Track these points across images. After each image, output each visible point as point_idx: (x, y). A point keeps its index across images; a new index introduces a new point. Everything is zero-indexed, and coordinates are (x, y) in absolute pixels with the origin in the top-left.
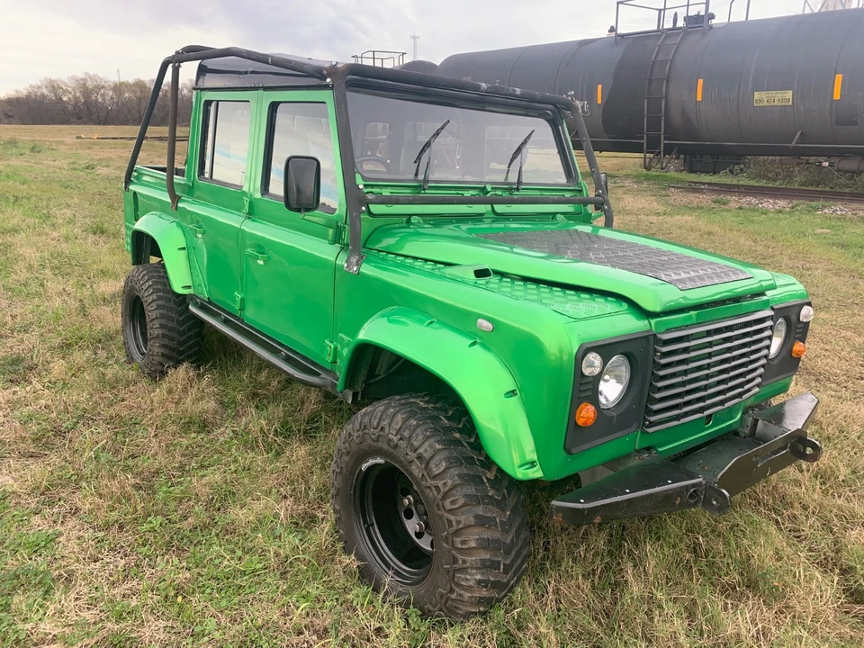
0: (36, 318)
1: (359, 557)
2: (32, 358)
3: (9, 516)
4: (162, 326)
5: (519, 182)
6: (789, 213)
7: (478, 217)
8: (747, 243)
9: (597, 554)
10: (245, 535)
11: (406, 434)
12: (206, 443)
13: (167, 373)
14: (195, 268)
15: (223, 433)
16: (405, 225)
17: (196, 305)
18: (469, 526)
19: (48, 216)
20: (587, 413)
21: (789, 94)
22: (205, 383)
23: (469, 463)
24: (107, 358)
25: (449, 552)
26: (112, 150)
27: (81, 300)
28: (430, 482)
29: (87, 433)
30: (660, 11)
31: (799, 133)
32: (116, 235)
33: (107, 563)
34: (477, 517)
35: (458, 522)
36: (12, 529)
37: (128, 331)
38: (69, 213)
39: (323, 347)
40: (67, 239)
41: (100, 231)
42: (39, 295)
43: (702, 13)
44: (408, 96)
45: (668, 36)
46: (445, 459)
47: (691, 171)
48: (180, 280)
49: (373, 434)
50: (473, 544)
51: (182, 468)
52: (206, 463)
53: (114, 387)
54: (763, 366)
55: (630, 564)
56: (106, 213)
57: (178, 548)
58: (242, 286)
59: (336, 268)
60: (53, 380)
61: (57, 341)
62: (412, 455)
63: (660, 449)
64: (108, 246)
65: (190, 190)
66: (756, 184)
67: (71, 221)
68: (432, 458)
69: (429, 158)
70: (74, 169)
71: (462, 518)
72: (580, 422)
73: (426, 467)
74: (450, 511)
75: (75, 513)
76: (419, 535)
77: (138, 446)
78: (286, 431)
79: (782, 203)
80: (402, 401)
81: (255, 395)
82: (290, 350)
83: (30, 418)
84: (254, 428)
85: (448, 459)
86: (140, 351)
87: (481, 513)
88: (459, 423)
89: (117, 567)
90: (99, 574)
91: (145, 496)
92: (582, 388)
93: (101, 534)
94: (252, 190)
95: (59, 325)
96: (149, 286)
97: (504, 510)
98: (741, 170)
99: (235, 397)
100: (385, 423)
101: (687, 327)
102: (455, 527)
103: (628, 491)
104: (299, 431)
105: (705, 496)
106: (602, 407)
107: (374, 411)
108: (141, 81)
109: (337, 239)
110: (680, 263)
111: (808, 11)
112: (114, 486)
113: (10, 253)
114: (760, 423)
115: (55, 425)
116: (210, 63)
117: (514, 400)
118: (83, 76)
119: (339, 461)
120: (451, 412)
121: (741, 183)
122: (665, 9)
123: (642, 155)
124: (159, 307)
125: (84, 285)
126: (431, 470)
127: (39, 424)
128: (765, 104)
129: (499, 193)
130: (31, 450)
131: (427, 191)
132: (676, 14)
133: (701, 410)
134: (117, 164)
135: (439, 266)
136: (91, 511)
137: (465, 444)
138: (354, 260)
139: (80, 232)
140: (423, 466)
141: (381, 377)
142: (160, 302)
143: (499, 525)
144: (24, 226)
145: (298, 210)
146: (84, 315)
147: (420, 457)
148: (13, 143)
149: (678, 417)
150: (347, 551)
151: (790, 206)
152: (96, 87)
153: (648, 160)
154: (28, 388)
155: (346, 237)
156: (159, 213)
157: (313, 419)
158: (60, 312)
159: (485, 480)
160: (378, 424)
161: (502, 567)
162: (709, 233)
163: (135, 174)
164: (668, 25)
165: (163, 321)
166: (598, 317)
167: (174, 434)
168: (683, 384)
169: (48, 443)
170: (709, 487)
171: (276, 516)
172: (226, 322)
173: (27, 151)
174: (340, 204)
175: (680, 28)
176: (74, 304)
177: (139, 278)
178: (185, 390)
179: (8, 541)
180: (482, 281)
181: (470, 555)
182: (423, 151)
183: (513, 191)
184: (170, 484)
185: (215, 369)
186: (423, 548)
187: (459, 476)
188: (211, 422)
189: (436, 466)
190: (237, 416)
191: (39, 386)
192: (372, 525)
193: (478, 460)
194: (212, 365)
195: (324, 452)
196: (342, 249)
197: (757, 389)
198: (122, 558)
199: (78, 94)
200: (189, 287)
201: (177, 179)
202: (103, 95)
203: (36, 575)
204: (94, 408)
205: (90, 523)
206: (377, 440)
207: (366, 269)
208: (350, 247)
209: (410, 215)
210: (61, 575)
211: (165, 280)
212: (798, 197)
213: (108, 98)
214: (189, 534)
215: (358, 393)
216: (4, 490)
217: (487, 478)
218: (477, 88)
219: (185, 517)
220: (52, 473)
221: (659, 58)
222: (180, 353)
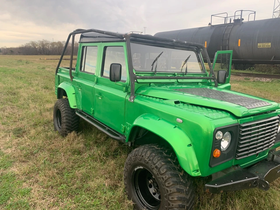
0: (26, 116)
1: (134, 201)
2: (24, 129)
3: (15, 183)
4: (66, 119)
5: (186, 72)
6: (271, 83)
7: (173, 84)
8: (258, 93)
9: (217, 203)
10: (94, 191)
11: (151, 158)
12: (80, 158)
13: (68, 134)
14: (78, 100)
15: (86, 155)
16: (148, 86)
17: (78, 112)
18: (175, 192)
19: (31, 83)
20: (217, 153)
21: (270, 44)
22: (80, 138)
23: (174, 170)
24: (48, 129)
25: (167, 201)
26: (50, 63)
27: (40, 110)
28: (160, 176)
29: (42, 154)
30: (225, 18)
31: (274, 56)
32: (51, 89)
33: (47, 200)
34: (177, 189)
35: (170, 191)
36: (16, 187)
37: (55, 120)
38: (37, 82)
39: (121, 127)
40: (36, 90)
41: (46, 88)
42: (27, 108)
43: (240, 18)
44: (150, 44)
45: (228, 26)
46: (165, 168)
47: (236, 69)
48: (73, 104)
49: (139, 158)
50: (176, 199)
51: (72, 167)
52: (80, 166)
53: (50, 139)
54: (275, 136)
55: (230, 207)
56: (48, 82)
57: (71, 196)
58: (93, 106)
59: (126, 101)
60: (31, 136)
61: (33, 123)
62: (153, 166)
63: (241, 165)
64: (49, 93)
65: (77, 75)
66: (258, 73)
67: (38, 85)
68: (161, 167)
69: (157, 64)
70: (39, 69)
71: (172, 189)
72: (215, 156)
73: (159, 171)
74: (167, 187)
75: (37, 182)
76: (154, 194)
77: (58, 159)
78: (107, 155)
79: (268, 80)
80: (149, 147)
81: (96, 142)
82: (109, 127)
83: (23, 149)
84: (96, 154)
85: (167, 168)
86: (59, 127)
87: (178, 188)
88: (170, 155)
89: (51, 201)
90: (45, 204)
91: (60, 176)
92: (216, 144)
93: (45, 190)
94: (97, 75)
95: (33, 118)
96: (63, 106)
97: (186, 187)
98: (253, 69)
99: (90, 143)
100: (144, 154)
101: (250, 122)
102: (169, 193)
103: (232, 181)
104: (111, 155)
105: (260, 183)
106: (222, 150)
107: (139, 150)
108: (60, 42)
109: (126, 91)
110: (245, 99)
111: (274, 17)
112: (50, 173)
113: (19, 95)
114: (275, 156)
115: (31, 151)
116: (85, 34)
117: (191, 148)
118: (42, 41)
119: (127, 167)
120: (166, 151)
121: (253, 73)
122: (227, 17)
123: (220, 64)
124: (66, 113)
125: (41, 105)
126: (160, 172)
127: (26, 151)
128: (262, 47)
129: (179, 75)
130: (23, 160)
131: (156, 75)
132: (231, 19)
133: (255, 152)
134: (52, 67)
135: (161, 100)
136: (42, 181)
137: (172, 163)
138: (132, 98)
139: (40, 88)
140: (158, 170)
141: (140, 137)
142: (66, 111)
143: (185, 192)
144: (23, 86)
145: (114, 81)
146: (41, 115)
147: (156, 167)
148: (21, 61)
149: (247, 154)
150: (129, 198)
151: (271, 80)
152: (46, 44)
153: (222, 65)
154: (23, 139)
155: (129, 90)
156: (67, 82)
157: (116, 151)
158: (34, 114)
159: (180, 176)
160: (141, 154)
161: (186, 207)
162: (245, 89)
163: (59, 70)
164: (228, 22)
165: (67, 117)
166: (221, 118)
167: (69, 155)
168: (249, 142)
169: (29, 157)
170: (261, 180)
171: (104, 185)
172: (88, 118)
173: (25, 63)
174: (127, 79)
175: (232, 23)
176: (38, 111)
177: (60, 103)
178: (73, 140)
179: (15, 191)
180: (177, 105)
181: (175, 203)
182: (154, 62)
183: (184, 75)
184: (68, 172)
185: (83, 133)
186: (156, 199)
187: (171, 174)
188: (82, 152)
189: (162, 170)
190: (90, 149)
191: (26, 138)
192: (138, 190)
193: (177, 169)
194: (82, 132)
195: (120, 163)
196: (128, 94)
197: (273, 144)
198: (52, 199)
199: (41, 46)
200: (76, 106)
201: (73, 71)
202: (48, 46)
203: (24, 204)
204: (44, 146)
205: (42, 186)
206: (141, 160)
207: (136, 100)
208: (131, 93)
209: (150, 83)
210: (32, 204)
211: (68, 104)
212: (274, 78)
213: (49, 47)
214: (75, 190)
215: (132, 143)
216: (14, 174)
217: (180, 175)
218: (172, 41)
219: (73, 184)
220: (30, 168)
221: (226, 33)
222: (72, 128)
